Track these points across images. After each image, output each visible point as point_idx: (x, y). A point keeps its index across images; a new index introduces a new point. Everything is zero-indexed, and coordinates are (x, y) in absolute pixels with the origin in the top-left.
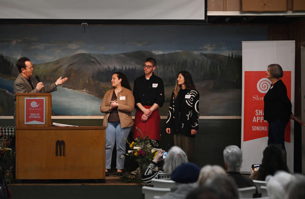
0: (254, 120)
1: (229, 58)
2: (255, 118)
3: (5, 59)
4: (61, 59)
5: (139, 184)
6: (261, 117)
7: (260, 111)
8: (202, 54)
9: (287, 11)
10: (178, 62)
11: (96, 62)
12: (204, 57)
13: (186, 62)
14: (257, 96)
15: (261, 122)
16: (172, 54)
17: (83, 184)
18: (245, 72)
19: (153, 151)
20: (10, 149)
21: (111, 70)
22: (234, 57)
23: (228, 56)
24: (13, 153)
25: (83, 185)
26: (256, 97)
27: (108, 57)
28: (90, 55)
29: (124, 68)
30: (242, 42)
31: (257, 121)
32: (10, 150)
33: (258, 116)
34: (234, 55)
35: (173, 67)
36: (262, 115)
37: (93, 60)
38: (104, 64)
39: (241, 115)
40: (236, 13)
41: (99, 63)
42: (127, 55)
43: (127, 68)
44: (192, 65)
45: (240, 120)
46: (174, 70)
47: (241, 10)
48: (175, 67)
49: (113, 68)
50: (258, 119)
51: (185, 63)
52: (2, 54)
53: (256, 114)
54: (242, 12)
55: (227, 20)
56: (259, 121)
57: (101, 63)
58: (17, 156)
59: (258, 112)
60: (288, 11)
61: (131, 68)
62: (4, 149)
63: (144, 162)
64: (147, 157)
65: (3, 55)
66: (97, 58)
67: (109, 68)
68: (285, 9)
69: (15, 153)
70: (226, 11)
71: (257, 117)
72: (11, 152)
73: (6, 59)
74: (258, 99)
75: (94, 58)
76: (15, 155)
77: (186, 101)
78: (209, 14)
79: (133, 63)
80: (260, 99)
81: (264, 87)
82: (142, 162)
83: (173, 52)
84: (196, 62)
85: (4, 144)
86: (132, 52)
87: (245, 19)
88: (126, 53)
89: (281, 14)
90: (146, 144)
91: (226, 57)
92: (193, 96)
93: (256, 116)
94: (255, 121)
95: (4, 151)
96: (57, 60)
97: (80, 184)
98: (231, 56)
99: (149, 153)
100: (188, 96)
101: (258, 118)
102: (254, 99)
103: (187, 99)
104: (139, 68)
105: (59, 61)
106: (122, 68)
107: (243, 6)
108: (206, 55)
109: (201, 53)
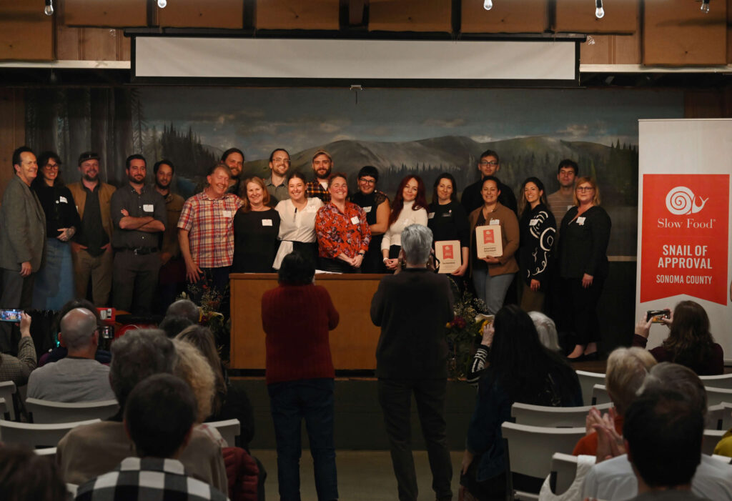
0: (660, 264)
1: (613, 151)
2: (661, 259)
3: (206, 150)
4: (306, 150)
5: (454, 380)
6: (673, 259)
7: (671, 246)
8: (563, 143)
9: (726, 65)
10: (520, 157)
11: (369, 156)
12: (566, 148)
13: (533, 156)
14: (666, 220)
15: (673, 266)
16: (509, 141)
17: (352, 378)
18: (645, 176)
19: (478, 319)
20: (221, 314)
21: (397, 171)
22: (621, 148)
23: (610, 146)
24: (225, 321)
25: (353, 380)
26: (664, 222)
27: (391, 147)
28: (358, 145)
29: (420, 168)
30: (639, 120)
31: (666, 266)
32: (220, 316)
33: (668, 256)
34: (621, 144)
35: (510, 166)
36: (674, 254)
37: (363, 152)
38: (384, 160)
39: (635, 254)
40: (634, 68)
41: (375, 158)
42: (427, 143)
43: (427, 167)
44: (545, 162)
45: (635, 263)
46: (511, 171)
47: (642, 62)
48: (513, 166)
49: (401, 167)
50: (667, 263)
51: (530, 160)
52: (200, 141)
53: (664, 253)
54: (643, 65)
55: (609, 80)
56: (670, 265)
57: (380, 159)
58: (232, 326)
59: (668, 249)
60: (729, 65)
61: (432, 167)
62: (209, 314)
63: (462, 339)
64: (468, 330)
65: (202, 143)
66: (371, 150)
67: (393, 166)
68: (723, 61)
69: (228, 321)
70: (614, 63)
71: (666, 259)
72: (222, 320)
73: (208, 151)
74: (667, 225)
75: (366, 149)
76: (230, 324)
77: (531, 229)
78: (584, 68)
79: (437, 158)
80: (671, 225)
81: (679, 203)
82: (459, 339)
83: (509, 138)
84: (552, 156)
85: (209, 305)
86: (436, 139)
87: (648, 78)
88: (424, 140)
89: (715, 70)
90: (465, 306)
91: (607, 147)
92: (541, 221)
93: (664, 257)
94: (661, 266)
95: (209, 318)
96: (300, 153)
97: (346, 379)
98: (615, 146)
99: (471, 323)
100: (534, 222)
101: (668, 260)
102: (661, 225)
103: (532, 226)
104: (448, 168)
105: (302, 155)
106: (417, 167)
107: (647, 54)
108: (569, 144)
109: (561, 141)
